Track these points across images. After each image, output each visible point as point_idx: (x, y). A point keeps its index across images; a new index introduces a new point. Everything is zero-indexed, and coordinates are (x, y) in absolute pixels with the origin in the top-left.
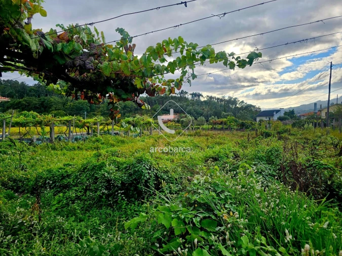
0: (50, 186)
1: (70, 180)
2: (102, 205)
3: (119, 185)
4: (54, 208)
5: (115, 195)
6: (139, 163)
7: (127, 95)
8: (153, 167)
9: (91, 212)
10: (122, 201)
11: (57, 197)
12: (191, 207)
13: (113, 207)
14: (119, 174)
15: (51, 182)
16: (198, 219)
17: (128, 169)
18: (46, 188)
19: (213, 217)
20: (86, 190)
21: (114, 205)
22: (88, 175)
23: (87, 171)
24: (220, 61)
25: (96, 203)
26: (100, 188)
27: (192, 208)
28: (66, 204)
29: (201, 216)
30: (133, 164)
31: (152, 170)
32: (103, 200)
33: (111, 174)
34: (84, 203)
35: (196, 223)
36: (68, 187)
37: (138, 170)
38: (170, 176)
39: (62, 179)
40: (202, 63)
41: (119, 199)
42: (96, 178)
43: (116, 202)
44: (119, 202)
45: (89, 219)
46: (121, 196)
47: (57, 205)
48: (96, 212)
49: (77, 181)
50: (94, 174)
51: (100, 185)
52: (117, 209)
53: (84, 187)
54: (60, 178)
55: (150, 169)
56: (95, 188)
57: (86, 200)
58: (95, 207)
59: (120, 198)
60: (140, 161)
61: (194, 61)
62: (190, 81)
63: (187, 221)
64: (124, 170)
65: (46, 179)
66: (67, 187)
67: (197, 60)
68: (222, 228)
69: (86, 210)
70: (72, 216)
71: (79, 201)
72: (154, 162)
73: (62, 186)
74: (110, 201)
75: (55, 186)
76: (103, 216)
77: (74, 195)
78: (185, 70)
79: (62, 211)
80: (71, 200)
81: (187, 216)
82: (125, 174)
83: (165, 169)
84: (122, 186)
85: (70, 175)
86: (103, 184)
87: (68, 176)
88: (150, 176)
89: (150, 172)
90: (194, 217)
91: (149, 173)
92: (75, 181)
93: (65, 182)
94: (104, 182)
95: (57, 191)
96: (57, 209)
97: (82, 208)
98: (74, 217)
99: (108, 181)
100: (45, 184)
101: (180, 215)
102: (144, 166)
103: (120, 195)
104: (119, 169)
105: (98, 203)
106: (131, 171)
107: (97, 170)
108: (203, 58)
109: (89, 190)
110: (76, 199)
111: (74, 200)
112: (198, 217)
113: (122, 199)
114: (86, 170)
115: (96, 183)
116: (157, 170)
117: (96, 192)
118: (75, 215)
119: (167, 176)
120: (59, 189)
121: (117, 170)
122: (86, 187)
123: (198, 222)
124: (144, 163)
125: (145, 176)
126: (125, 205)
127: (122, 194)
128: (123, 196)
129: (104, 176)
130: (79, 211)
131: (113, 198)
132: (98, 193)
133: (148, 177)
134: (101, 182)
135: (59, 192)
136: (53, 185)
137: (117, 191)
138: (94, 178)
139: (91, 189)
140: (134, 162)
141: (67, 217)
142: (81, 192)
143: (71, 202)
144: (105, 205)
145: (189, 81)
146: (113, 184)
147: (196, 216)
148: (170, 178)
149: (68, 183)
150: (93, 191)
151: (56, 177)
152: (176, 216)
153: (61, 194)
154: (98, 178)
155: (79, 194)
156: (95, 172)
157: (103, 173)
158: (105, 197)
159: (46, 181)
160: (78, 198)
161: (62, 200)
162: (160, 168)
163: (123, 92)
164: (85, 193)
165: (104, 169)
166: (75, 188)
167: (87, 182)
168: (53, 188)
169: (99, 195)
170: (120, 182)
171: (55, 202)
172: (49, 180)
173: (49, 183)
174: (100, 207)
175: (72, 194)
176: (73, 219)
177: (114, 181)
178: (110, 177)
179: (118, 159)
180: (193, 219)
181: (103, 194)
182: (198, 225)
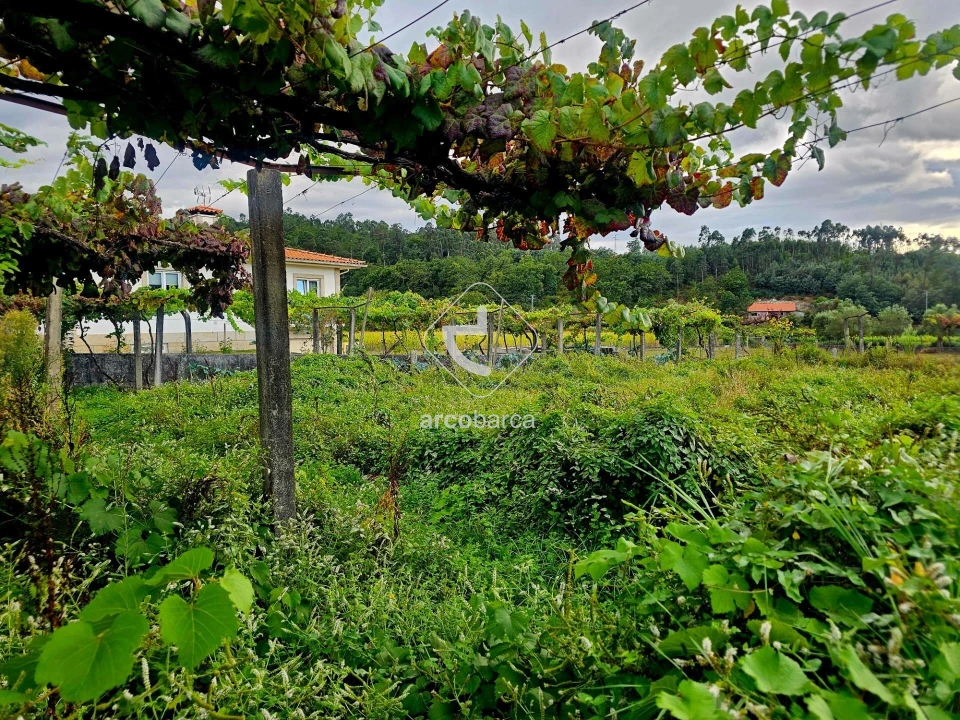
0: (432, 464)
1: (477, 455)
2: (548, 526)
3: (595, 479)
4: (437, 518)
5: (583, 506)
6: (653, 423)
7: (611, 212)
8: (697, 439)
9: (520, 540)
10: (602, 524)
11: (445, 493)
12: (780, 539)
13: (576, 537)
14: (594, 449)
15: (435, 455)
16: (797, 577)
17: (621, 438)
18: (423, 467)
19: (855, 579)
20: (511, 483)
21: (579, 533)
22: (517, 445)
23: (515, 435)
24: (938, 66)
25: (535, 520)
26: (545, 482)
27: (781, 544)
28: (463, 511)
29: (810, 568)
30: (634, 425)
31: (693, 448)
32: (550, 512)
33: (575, 445)
34: (506, 515)
35: (787, 587)
36: (471, 472)
37: (649, 442)
38: (750, 471)
39: (459, 450)
40: (865, 81)
41: (592, 517)
42: (537, 456)
43: (586, 523)
44: (593, 526)
45: (513, 556)
46: (598, 509)
47: (444, 512)
48: (531, 541)
49: (492, 457)
50: (531, 443)
51: (546, 474)
52: (588, 544)
53: (508, 475)
54: (455, 448)
55: (686, 444)
56: (533, 481)
57: (510, 509)
58: (532, 531)
59: (597, 515)
60: (654, 417)
61: (834, 78)
62: (820, 152)
63: (756, 576)
64: (609, 440)
65: (424, 446)
66: (468, 469)
67: (844, 75)
68: (885, 619)
69: (510, 534)
70: (474, 542)
71: (494, 510)
72: (699, 427)
73: (458, 468)
74: (570, 518)
75: (443, 465)
76: (551, 556)
77: (483, 492)
78: (803, 119)
79: (454, 526)
80: (476, 504)
81: (758, 562)
82: (613, 449)
83: (735, 449)
84: (601, 482)
85: (478, 441)
86: (551, 471)
87: (473, 443)
88: (687, 464)
89: (685, 451)
90: (783, 569)
91: (682, 455)
92: (488, 459)
93: (466, 456)
94: (556, 467)
95: (448, 477)
96: (443, 521)
97: (501, 526)
98: (478, 544)
99: (567, 465)
100: (421, 458)
101: (735, 558)
102: (668, 433)
103: (595, 505)
104: (595, 435)
105: (540, 519)
106: (630, 444)
107: (541, 434)
108: (868, 63)
109: (521, 483)
110: (487, 501)
111: (483, 505)
112: (795, 571)
113: (602, 519)
114: (511, 434)
115: (536, 467)
116: (709, 449)
117: (535, 490)
118: (481, 540)
119: (741, 471)
120: (451, 475)
121: (591, 439)
122: (513, 474)
123: (793, 585)
124: (666, 423)
125: (668, 462)
126: (609, 535)
127: (602, 503)
128: (604, 510)
129: (556, 449)
130: (490, 533)
131: (579, 513)
132: (540, 493)
133: (678, 465)
134: (548, 466)
135: (452, 481)
136: (440, 462)
137: (588, 494)
138: (532, 453)
139: (524, 483)
140: (639, 418)
141: (464, 542)
142: (499, 486)
143: (474, 508)
144: (555, 528)
145: (817, 154)
146: (577, 473)
147: (789, 567)
148: (752, 476)
149: (472, 461)
150: (528, 488)
151: (447, 443)
152: (723, 558)
153: (455, 487)
154: (542, 455)
155: (495, 491)
156: (534, 440)
157: (554, 441)
158: (558, 505)
159: (424, 451)
160: (492, 500)
161: (455, 501)
162: (718, 443)
163: (602, 206)
164: (509, 489)
165: (555, 431)
166: (486, 475)
167: (515, 463)
168: (438, 470)
169: (542, 500)
170: (597, 470)
171: (441, 505)
172: (431, 449)
173: (430, 456)
174: (545, 531)
175: (478, 487)
176: (476, 551)
177: (580, 466)
178: (571, 453)
179: (596, 410)
180: (780, 573)
181: (552, 497)
182: (794, 594)
